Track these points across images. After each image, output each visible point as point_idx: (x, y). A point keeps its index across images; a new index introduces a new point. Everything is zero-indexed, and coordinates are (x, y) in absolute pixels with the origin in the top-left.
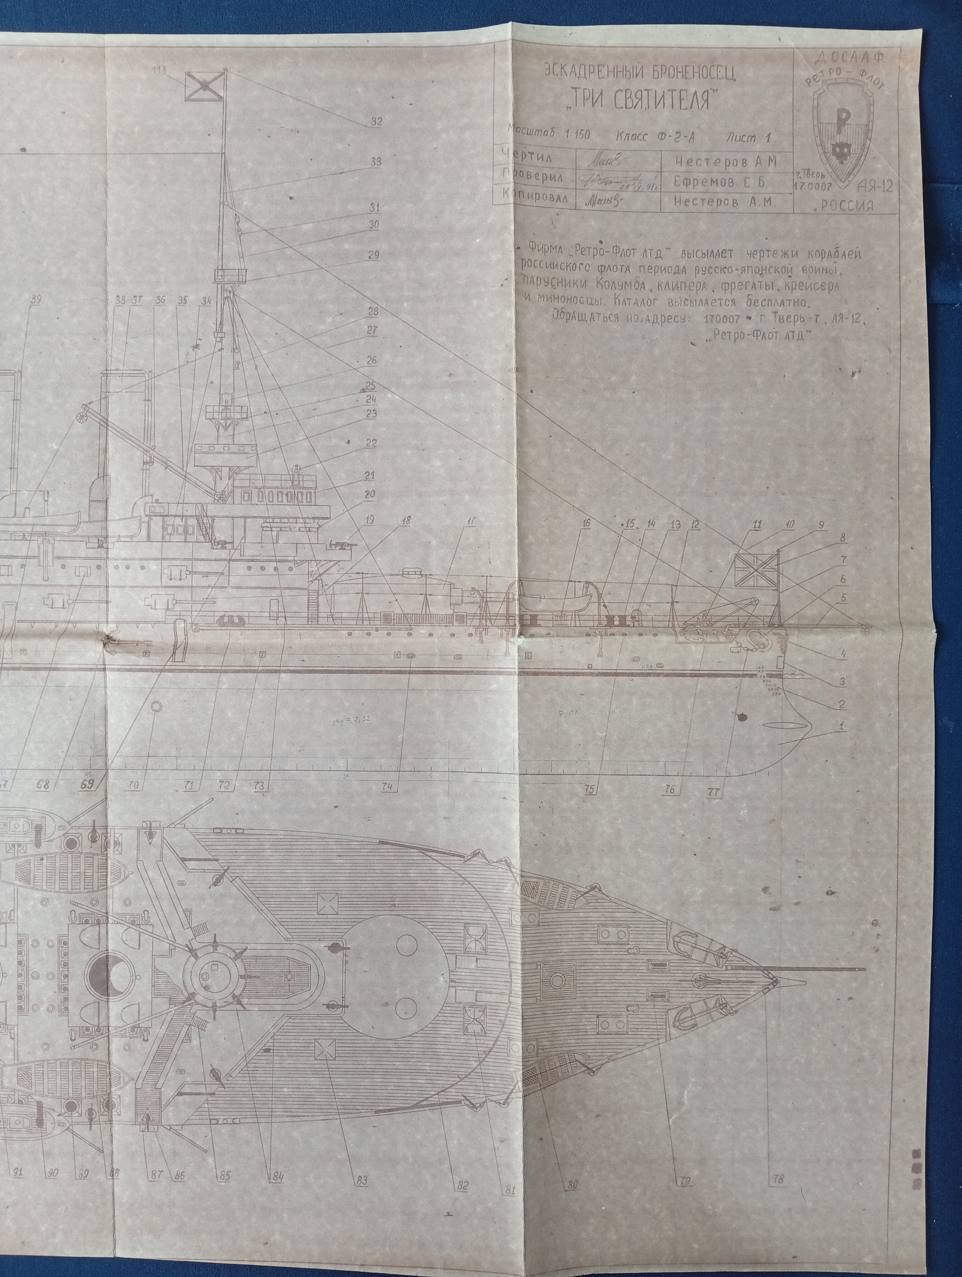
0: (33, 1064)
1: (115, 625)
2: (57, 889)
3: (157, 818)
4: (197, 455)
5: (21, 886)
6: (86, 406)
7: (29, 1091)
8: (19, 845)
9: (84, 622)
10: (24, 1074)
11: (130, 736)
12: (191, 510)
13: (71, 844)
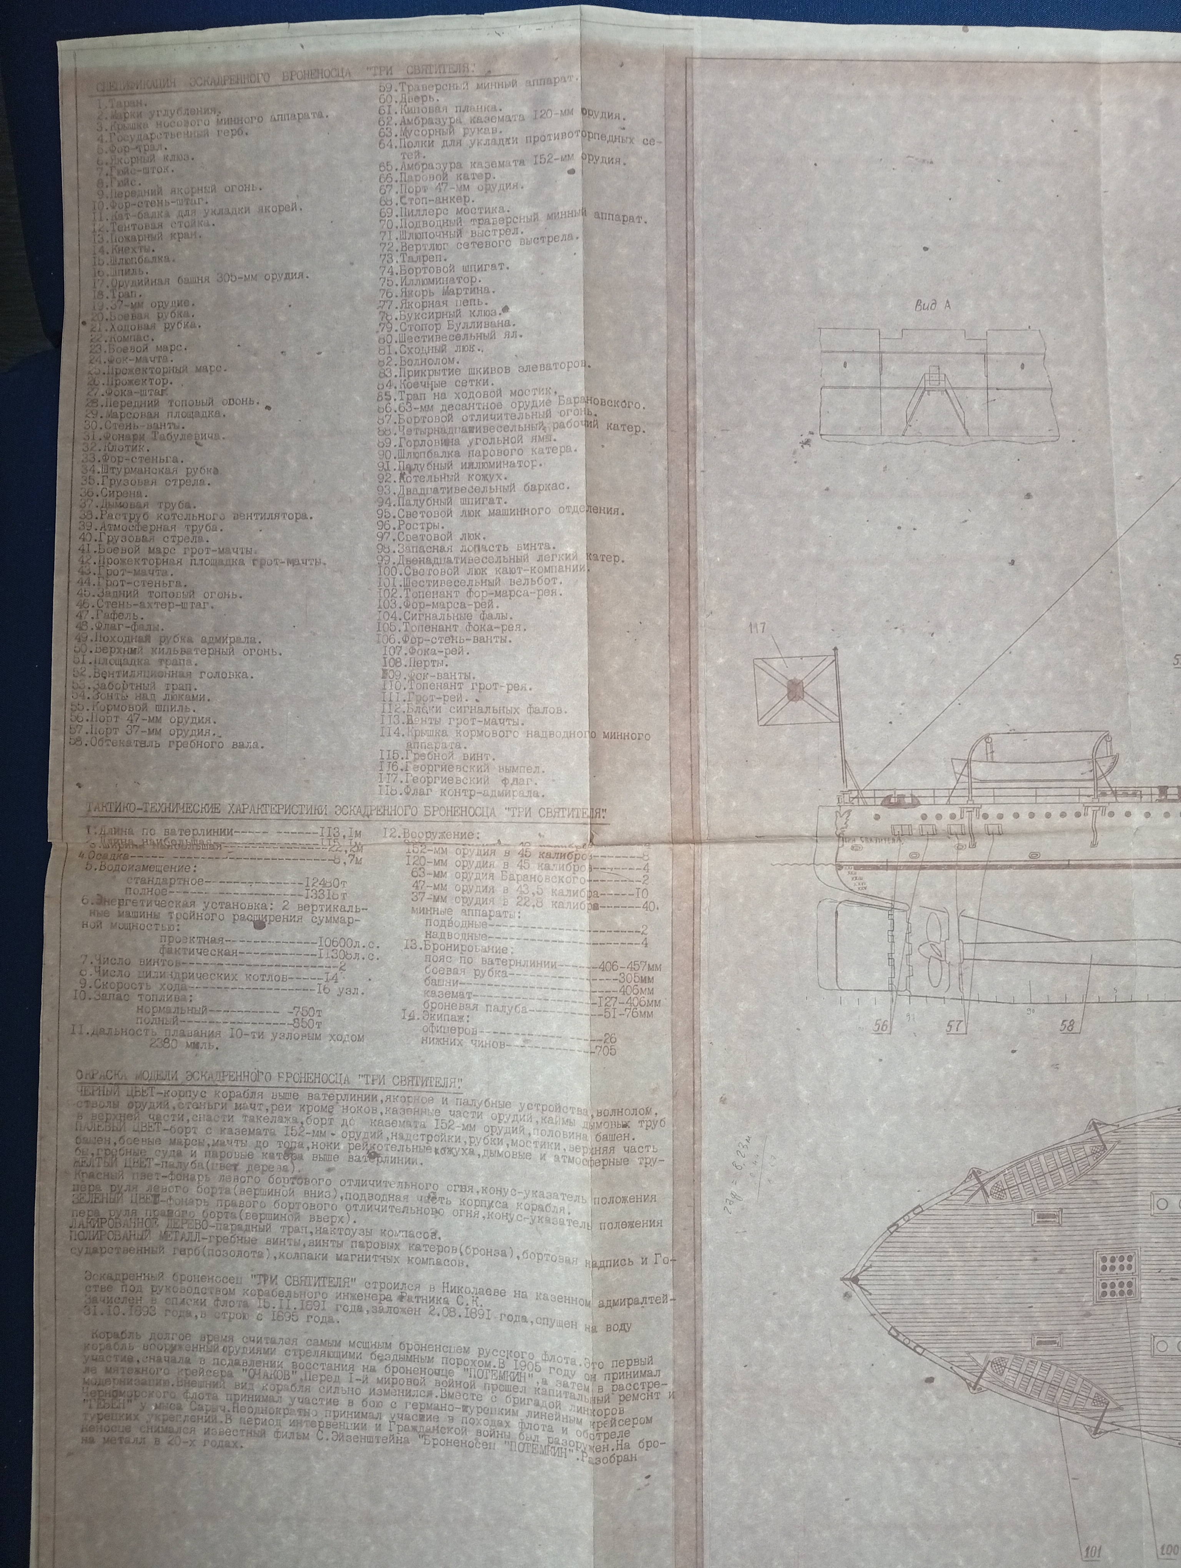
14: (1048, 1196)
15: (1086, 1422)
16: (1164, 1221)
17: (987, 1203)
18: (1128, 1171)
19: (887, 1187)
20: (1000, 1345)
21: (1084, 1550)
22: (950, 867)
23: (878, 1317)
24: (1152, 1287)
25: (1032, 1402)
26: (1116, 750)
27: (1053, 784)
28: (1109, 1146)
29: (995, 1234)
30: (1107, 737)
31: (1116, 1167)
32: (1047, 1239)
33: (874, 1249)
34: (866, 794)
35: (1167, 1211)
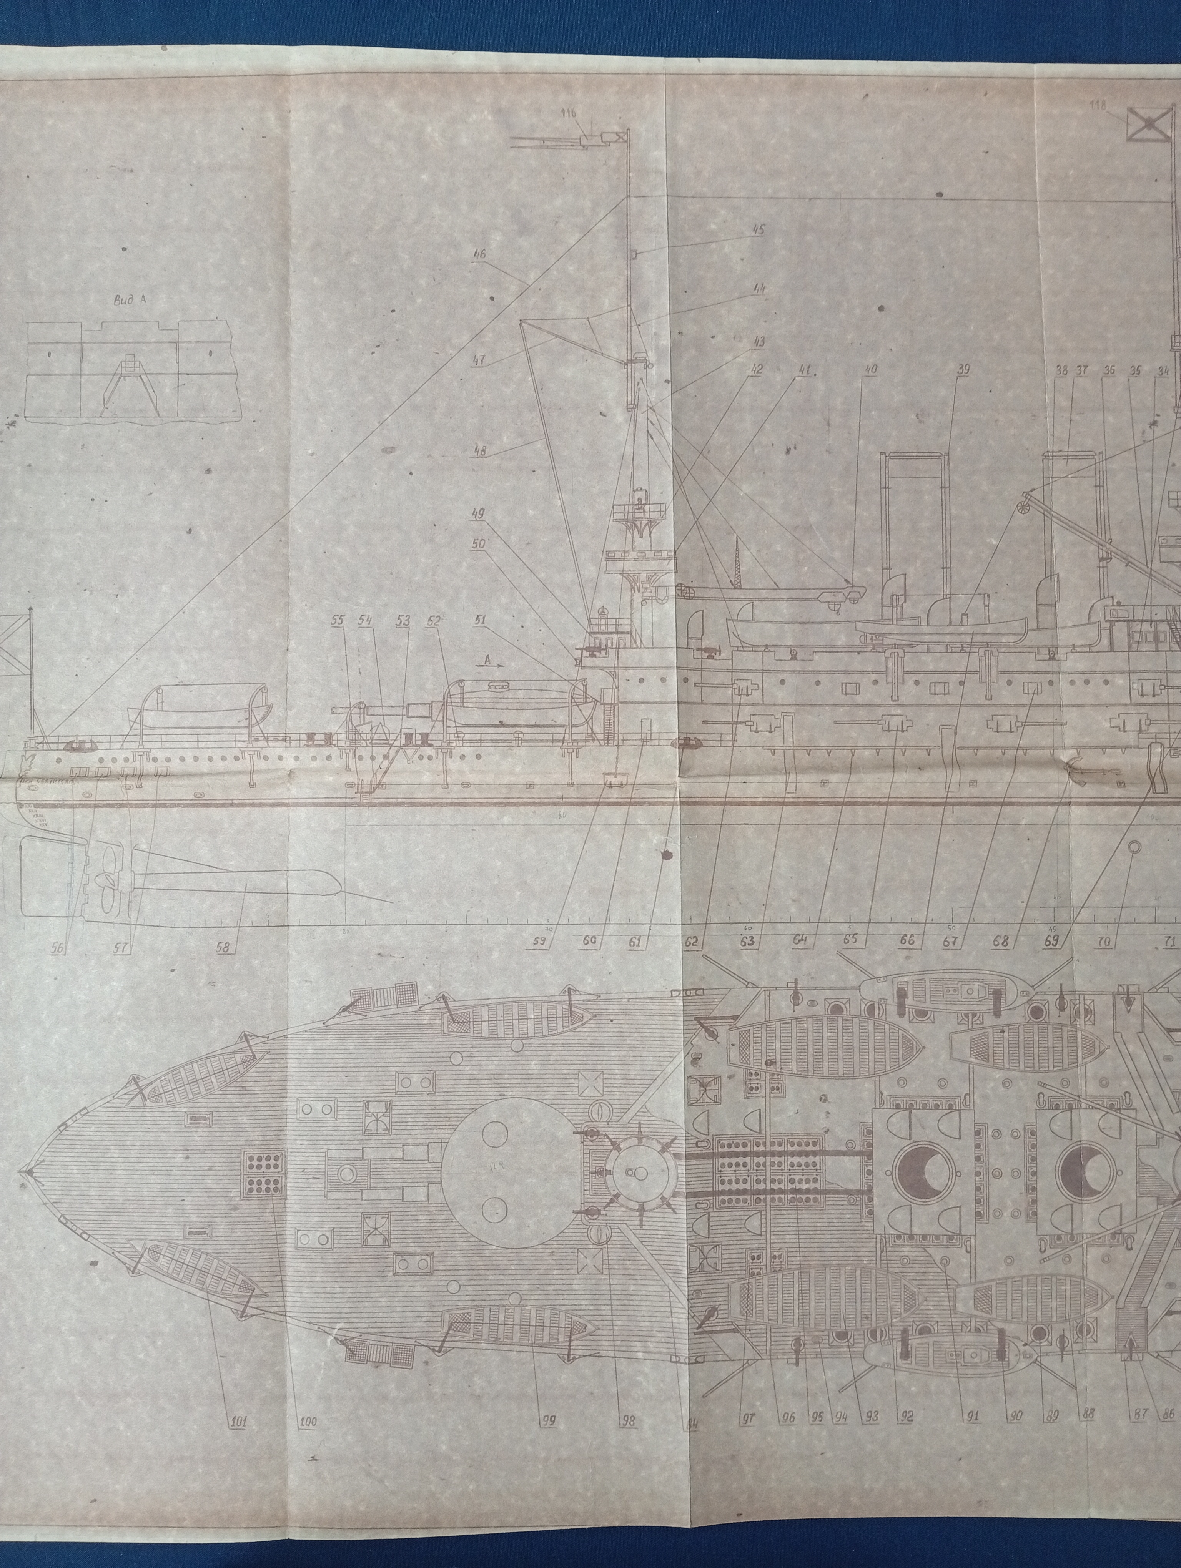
0: (994, 1283)
1: (1075, 751)
2: (1022, 1067)
3: (1136, 981)
4: (1163, 550)
5: (977, 1064)
6: (1027, 494)
7: (989, 1316)
8: (974, 1015)
9: (1036, 748)
10: (983, 1297)
11: (1101, 883)
12: (1160, 614)
13: (1037, 1012)
14: (200, 1100)
15: (232, 1305)
16: (308, 1125)
17: (145, 1105)
18: (276, 1078)
19: (57, 1091)
20: (156, 1234)
21: (231, 1420)
22: (122, 806)
23: (49, 1205)
24: (297, 1185)
25: (184, 1287)
26: (271, 700)
27: (213, 731)
28: (258, 1056)
29: (152, 1134)
30: (263, 689)
31: (265, 1074)
32: (198, 1139)
33: (45, 1145)
34: (50, 739)
35: (310, 1116)
